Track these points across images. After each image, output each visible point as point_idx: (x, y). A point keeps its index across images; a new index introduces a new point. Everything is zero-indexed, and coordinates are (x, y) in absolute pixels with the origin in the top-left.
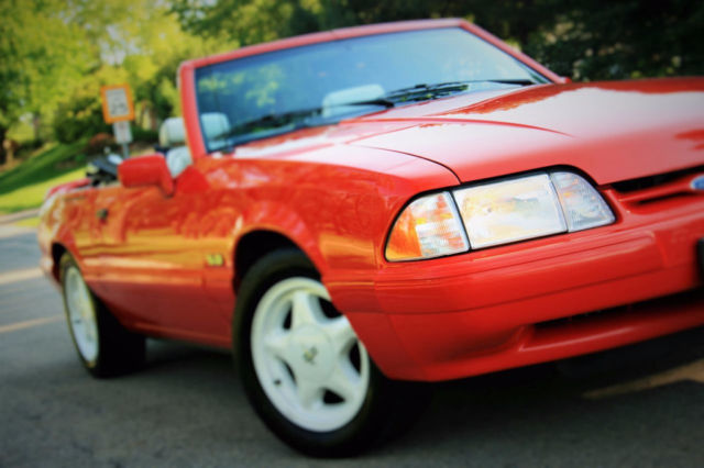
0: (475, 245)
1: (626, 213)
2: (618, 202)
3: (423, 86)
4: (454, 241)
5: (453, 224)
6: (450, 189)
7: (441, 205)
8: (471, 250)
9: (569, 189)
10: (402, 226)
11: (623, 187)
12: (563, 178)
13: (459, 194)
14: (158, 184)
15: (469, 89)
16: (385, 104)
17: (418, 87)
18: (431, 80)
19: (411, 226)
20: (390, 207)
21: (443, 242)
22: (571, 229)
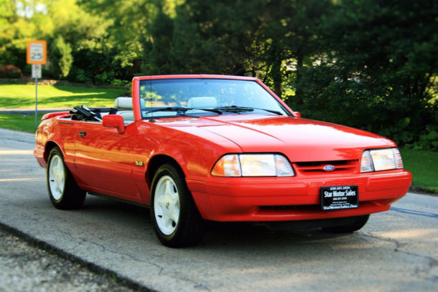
0: (244, 175)
1: (298, 173)
2: (297, 169)
3: (235, 107)
4: (236, 172)
5: (237, 166)
6: (239, 154)
7: (234, 159)
8: (242, 177)
9: (281, 161)
10: (219, 164)
11: (300, 164)
12: (279, 157)
13: (241, 156)
14: (118, 128)
15: (254, 111)
16: (218, 112)
17: (233, 107)
18: (239, 105)
19: (222, 164)
20: (216, 156)
21: (233, 172)
22: (278, 175)
